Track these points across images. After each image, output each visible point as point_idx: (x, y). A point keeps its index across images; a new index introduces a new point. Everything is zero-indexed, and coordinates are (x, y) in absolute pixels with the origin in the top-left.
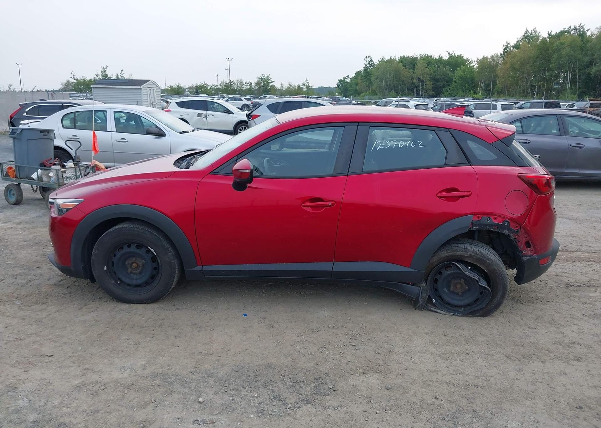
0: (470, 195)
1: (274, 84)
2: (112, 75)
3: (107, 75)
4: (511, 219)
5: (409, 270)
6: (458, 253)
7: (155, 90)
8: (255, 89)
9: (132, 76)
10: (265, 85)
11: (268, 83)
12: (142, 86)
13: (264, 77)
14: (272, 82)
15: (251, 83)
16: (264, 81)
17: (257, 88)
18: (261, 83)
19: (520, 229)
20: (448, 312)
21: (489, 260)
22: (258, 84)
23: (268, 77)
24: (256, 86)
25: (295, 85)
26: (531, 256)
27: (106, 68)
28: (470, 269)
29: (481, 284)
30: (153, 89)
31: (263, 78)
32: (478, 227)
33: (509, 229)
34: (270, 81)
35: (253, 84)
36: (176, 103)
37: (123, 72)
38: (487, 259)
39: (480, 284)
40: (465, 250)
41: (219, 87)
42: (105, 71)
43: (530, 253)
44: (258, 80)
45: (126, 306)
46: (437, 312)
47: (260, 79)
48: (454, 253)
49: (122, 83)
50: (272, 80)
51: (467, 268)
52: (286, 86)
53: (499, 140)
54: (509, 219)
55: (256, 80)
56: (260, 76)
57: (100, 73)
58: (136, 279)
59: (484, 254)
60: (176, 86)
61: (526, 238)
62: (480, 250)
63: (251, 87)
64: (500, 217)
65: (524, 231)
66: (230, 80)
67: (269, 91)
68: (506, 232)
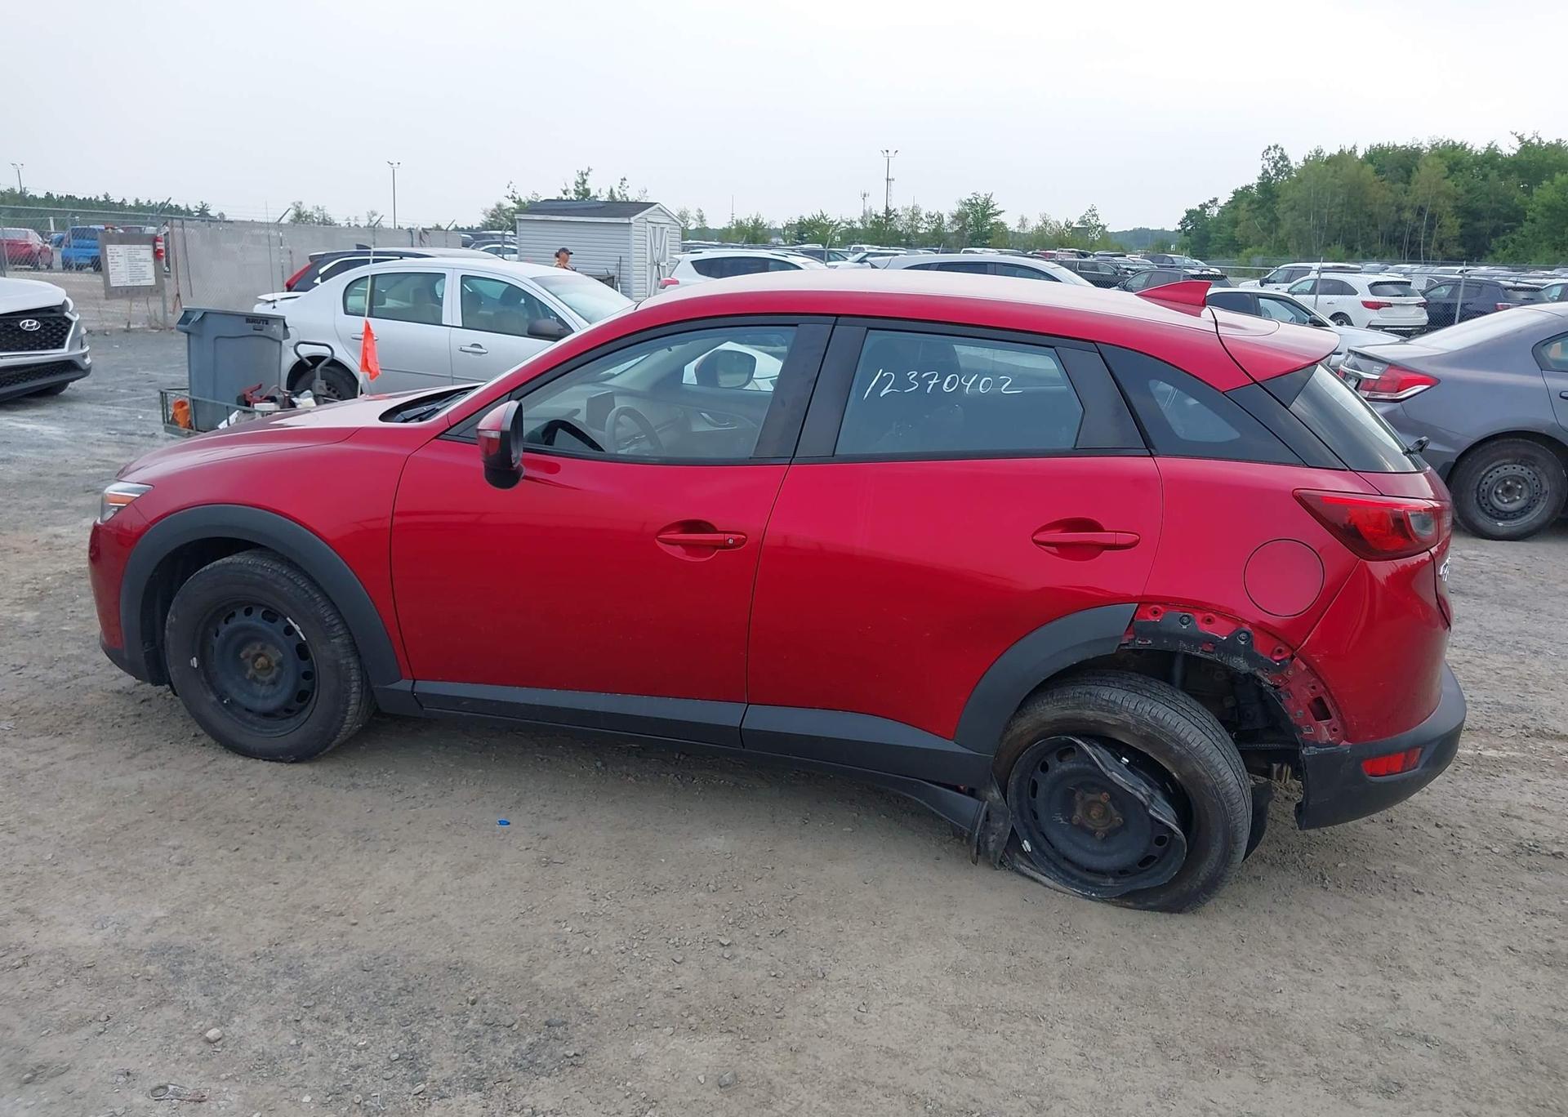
0: (1137, 542)
1: (1001, 218)
2: (600, 191)
3: (587, 191)
4: (1261, 627)
5: (951, 746)
6: (1089, 714)
7: (665, 230)
8: (950, 231)
9: (647, 194)
10: (977, 222)
11: (986, 216)
12: (632, 219)
13: (976, 199)
14: (997, 215)
15: (941, 217)
16: (977, 211)
17: (956, 228)
18: (967, 215)
19: (1292, 658)
20: (1067, 883)
21: (1178, 744)
22: (960, 217)
23: (987, 201)
24: (953, 222)
25: (1058, 223)
26: (1329, 744)
27: (587, 174)
28: (1127, 766)
29: (1154, 814)
30: (662, 226)
31: (974, 201)
32: (1150, 642)
33: (1251, 658)
34: (991, 211)
35: (947, 220)
36: (693, 262)
37: (626, 183)
38: (1173, 740)
39: (1151, 811)
40: (1110, 707)
41: (858, 225)
42: (584, 181)
43: (1326, 735)
44: (961, 207)
45: (234, 762)
46: (1036, 881)
47: (966, 204)
48: (1078, 711)
49: (586, 209)
50: (998, 208)
51: (1119, 760)
52: (1034, 223)
53: (1255, 382)
54: (1251, 625)
55: (955, 208)
56: (967, 196)
57: (572, 187)
58: (265, 698)
59: (1165, 724)
60: (750, 221)
61: (1314, 688)
62: (1154, 711)
63: (940, 224)
64: (1224, 617)
65: (1304, 667)
66: (887, 208)
67: (988, 238)
68: (1241, 664)
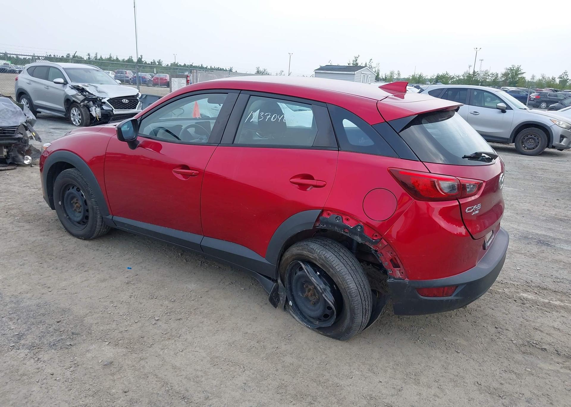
0: (325, 185)
1: (524, 75)
2: (362, 64)
3: (357, 64)
4: (367, 224)
5: (264, 260)
6: (305, 253)
7: (369, 77)
8: (500, 80)
9: (379, 65)
10: (513, 77)
11: (517, 74)
12: (356, 72)
13: (513, 67)
14: (522, 74)
15: (497, 74)
16: (513, 73)
17: (503, 79)
18: (509, 74)
19: (381, 239)
20: (302, 321)
21: (332, 269)
22: (505, 75)
23: (518, 68)
24: (502, 77)
25: (549, 78)
26: (400, 279)
27: (357, 58)
28: (319, 276)
29: (324, 296)
30: (367, 75)
31: (512, 68)
32: (325, 226)
33: (361, 236)
34: (520, 73)
35: (500, 76)
37: (372, 61)
38: (330, 267)
40: (312, 251)
41: (462, 77)
42: (356, 60)
43: (398, 274)
44: (506, 71)
46: (294, 317)
47: (509, 70)
48: (302, 251)
49: (340, 68)
50: (522, 71)
51: (316, 273)
52: (538, 77)
53: (386, 121)
54: (363, 223)
55: (504, 71)
56: (509, 66)
57: (352, 62)
58: (78, 217)
59: (328, 260)
60: (418, 75)
61: (392, 253)
62: (326, 254)
63: (496, 78)
64: (353, 218)
65: (386, 244)
66: (474, 71)
67: (517, 83)
68: (358, 239)
